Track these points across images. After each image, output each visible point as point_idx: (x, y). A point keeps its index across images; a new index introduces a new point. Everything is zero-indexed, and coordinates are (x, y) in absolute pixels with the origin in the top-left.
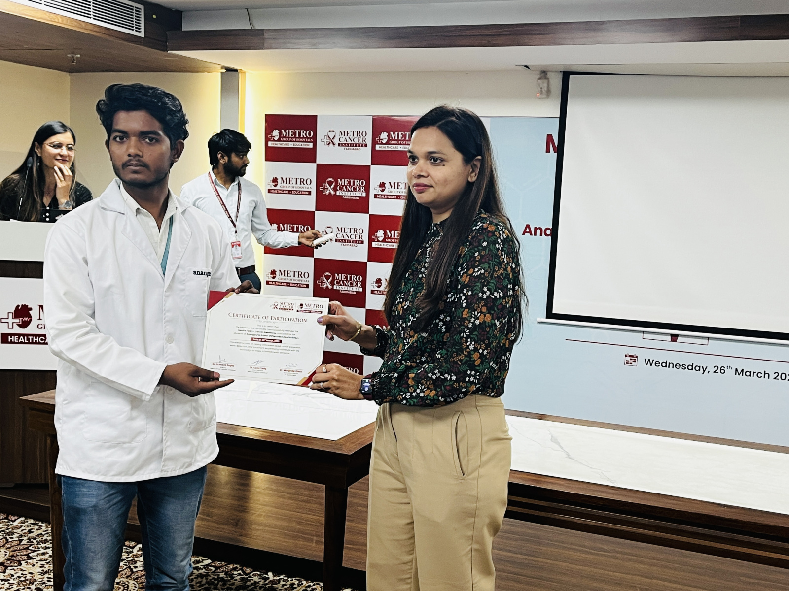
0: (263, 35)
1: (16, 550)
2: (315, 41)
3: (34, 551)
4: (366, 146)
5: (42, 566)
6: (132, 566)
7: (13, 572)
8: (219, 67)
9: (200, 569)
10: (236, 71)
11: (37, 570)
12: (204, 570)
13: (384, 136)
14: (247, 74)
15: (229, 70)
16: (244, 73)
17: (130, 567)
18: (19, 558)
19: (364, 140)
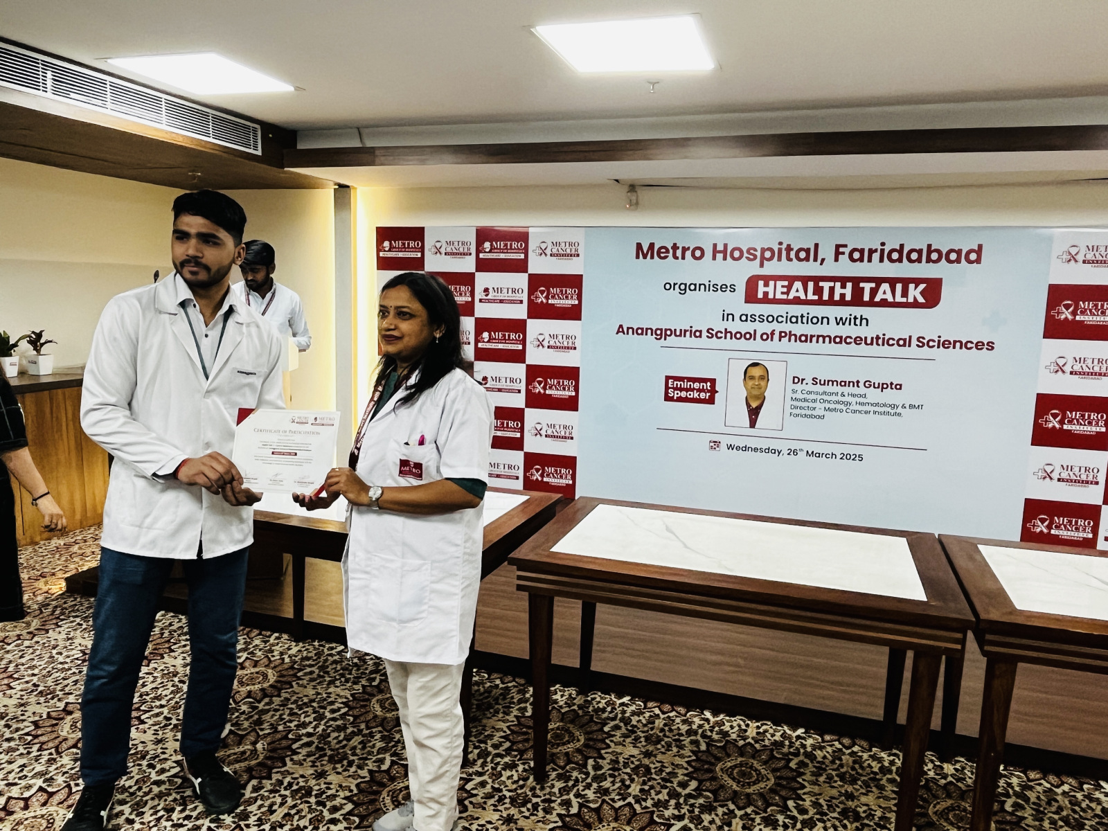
0: (374, 152)
1: (158, 644)
2: (424, 157)
3: (175, 644)
4: (470, 254)
5: (184, 658)
6: (270, 655)
7: (156, 665)
8: (332, 183)
9: (335, 655)
10: (348, 187)
11: (179, 662)
12: (338, 657)
13: (487, 245)
14: (358, 191)
15: (341, 186)
16: (356, 188)
17: (267, 656)
18: (161, 651)
19: (469, 249)
